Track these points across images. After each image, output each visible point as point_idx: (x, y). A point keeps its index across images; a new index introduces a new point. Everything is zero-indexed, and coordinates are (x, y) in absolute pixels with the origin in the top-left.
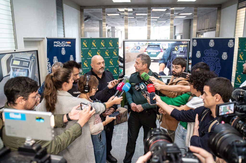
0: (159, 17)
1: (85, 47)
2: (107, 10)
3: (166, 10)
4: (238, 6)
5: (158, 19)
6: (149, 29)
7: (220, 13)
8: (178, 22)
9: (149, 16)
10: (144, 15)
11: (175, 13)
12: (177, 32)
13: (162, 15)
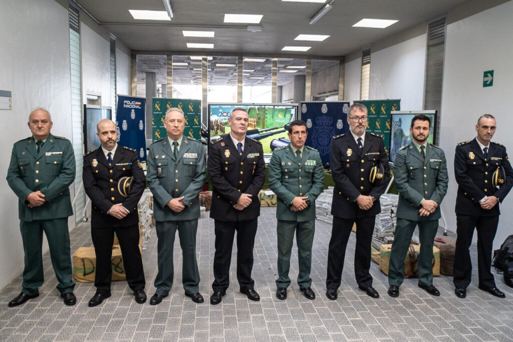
0: (253, 71)
1: (157, 111)
2: (173, 57)
3: (264, 60)
4: (363, 61)
5: (251, 74)
6: (240, 91)
7: (344, 69)
8: (286, 80)
9: (240, 67)
10: (228, 67)
11: (278, 65)
12: (285, 97)
13: (259, 68)
